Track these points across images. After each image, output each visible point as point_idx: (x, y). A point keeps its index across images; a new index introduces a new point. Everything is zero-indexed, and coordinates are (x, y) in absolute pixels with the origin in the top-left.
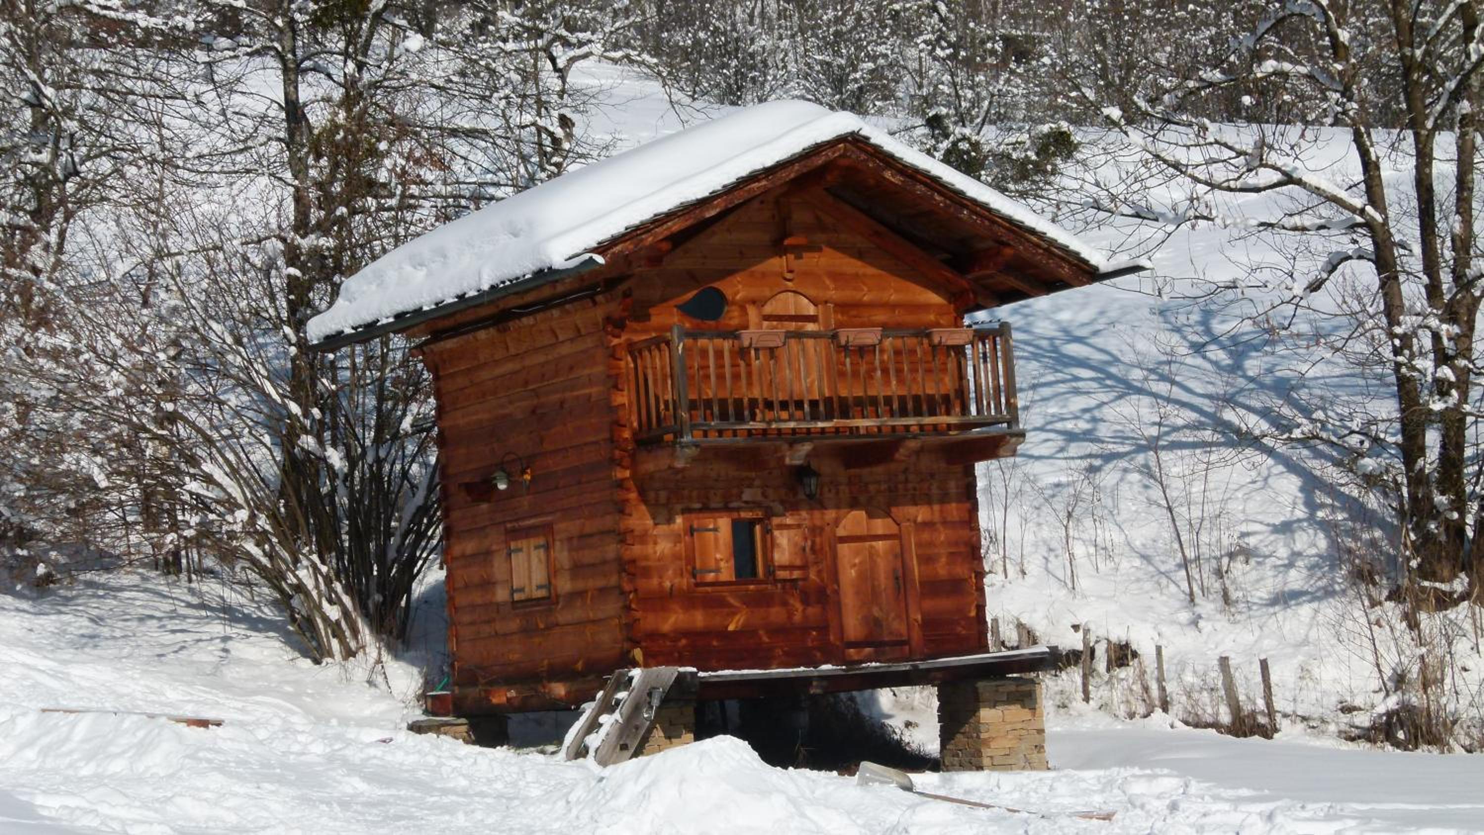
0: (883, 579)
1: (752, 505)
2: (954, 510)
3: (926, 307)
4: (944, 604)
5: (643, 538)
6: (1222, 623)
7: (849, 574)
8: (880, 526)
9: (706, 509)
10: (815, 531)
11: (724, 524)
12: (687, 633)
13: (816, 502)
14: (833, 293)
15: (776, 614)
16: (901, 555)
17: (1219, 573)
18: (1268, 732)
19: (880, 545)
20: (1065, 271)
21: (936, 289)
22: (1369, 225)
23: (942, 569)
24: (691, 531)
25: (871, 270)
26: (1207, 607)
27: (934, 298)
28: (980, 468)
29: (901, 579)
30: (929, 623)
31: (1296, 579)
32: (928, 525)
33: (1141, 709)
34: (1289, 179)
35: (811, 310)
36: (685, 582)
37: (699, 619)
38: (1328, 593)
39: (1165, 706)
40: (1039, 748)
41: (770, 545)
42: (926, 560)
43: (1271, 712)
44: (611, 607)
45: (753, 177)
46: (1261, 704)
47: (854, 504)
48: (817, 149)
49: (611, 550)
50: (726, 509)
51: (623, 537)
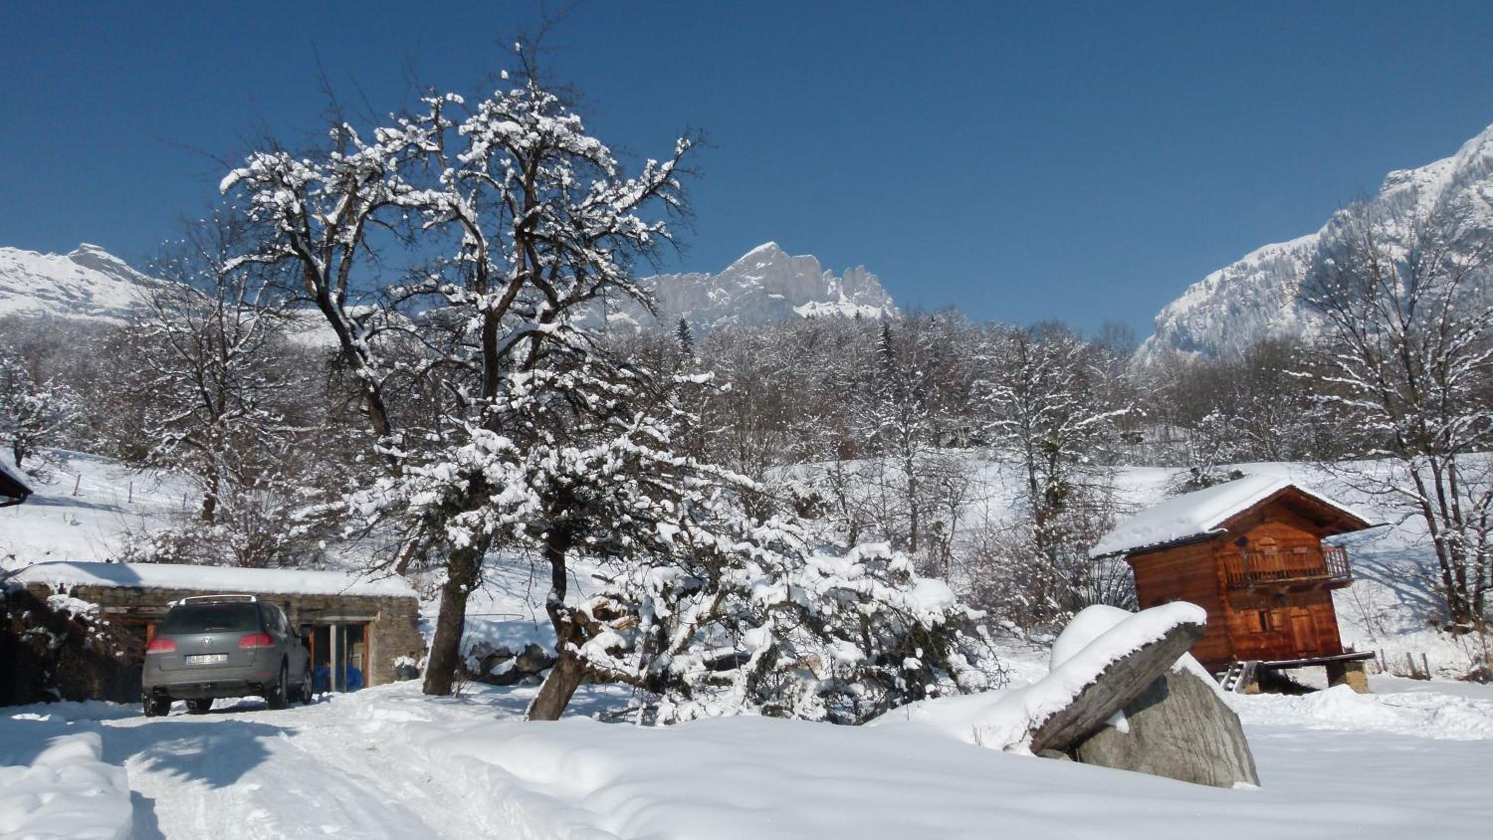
0: (1307, 630)
1: (1263, 607)
2: (1326, 605)
3: (1308, 539)
4: (1327, 637)
5: (1232, 618)
6: (1384, 639)
7: (1296, 628)
8: (1304, 612)
9: (1250, 608)
10: (1284, 615)
11: (1256, 613)
12: (1250, 649)
13: (1283, 605)
14: (1280, 536)
15: (1275, 642)
16: (1311, 621)
17: (1377, 623)
18: (1428, 678)
19: (1304, 618)
20: (1358, 526)
21: (1310, 532)
22: (1422, 503)
23: (1325, 626)
24: (1247, 616)
25: (1291, 529)
26: (1375, 634)
27: (1311, 536)
28: (1333, 592)
29: (1312, 630)
30: (1324, 644)
31: (1405, 624)
32: (1318, 611)
33: (1376, 671)
34: (1394, 489)
35: (1273, 542)
36: (1246, 633)
37: (1252, 644)
38: (1419, 629)
39: (1386, 669)
40: (1366, 685)
41: (1271, 620)
42: (1320, 623)
43: (1427, 672)
44: (1222, 641)
45: (1262, 501)
46: (1423, 669)
47: (1295, 605)
48: (1280, 491)
49: (1221, 622)
50: (1256, 608)
51: (1225, 618)
